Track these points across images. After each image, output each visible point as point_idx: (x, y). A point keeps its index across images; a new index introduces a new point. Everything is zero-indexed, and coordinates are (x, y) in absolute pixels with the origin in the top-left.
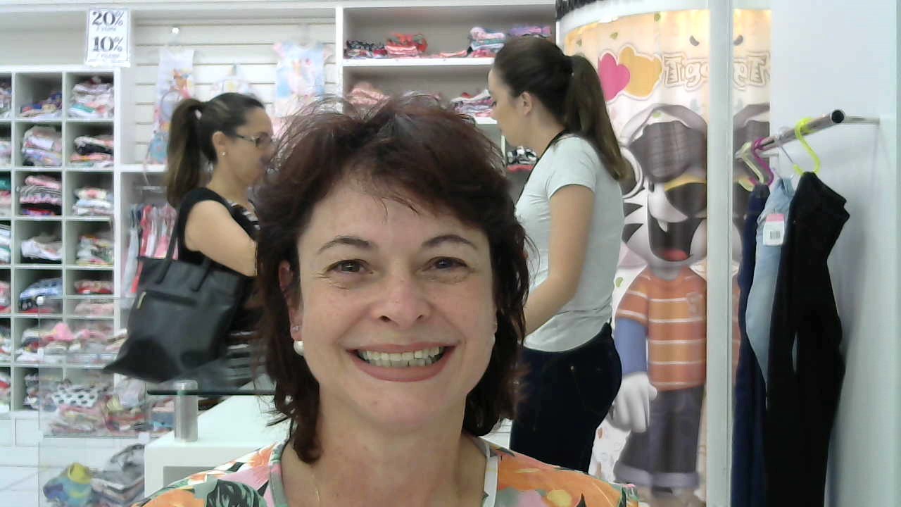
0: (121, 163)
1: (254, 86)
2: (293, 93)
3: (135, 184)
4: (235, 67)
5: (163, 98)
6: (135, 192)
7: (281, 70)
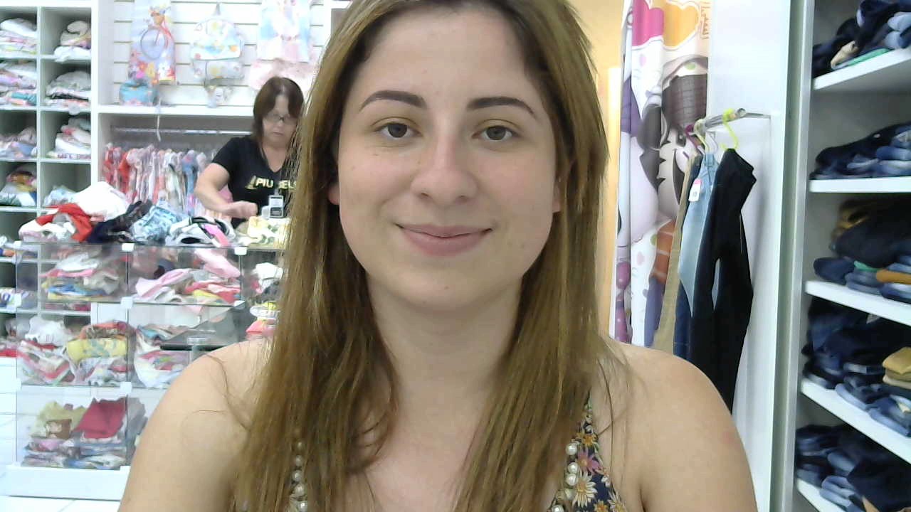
0: (99, 103)
1: (240, 26)
2: (277, 35)
3: (111, 127)
4: (218, 7)
5: (143, 37)
6: (112, 132)
7: (265, 10)
